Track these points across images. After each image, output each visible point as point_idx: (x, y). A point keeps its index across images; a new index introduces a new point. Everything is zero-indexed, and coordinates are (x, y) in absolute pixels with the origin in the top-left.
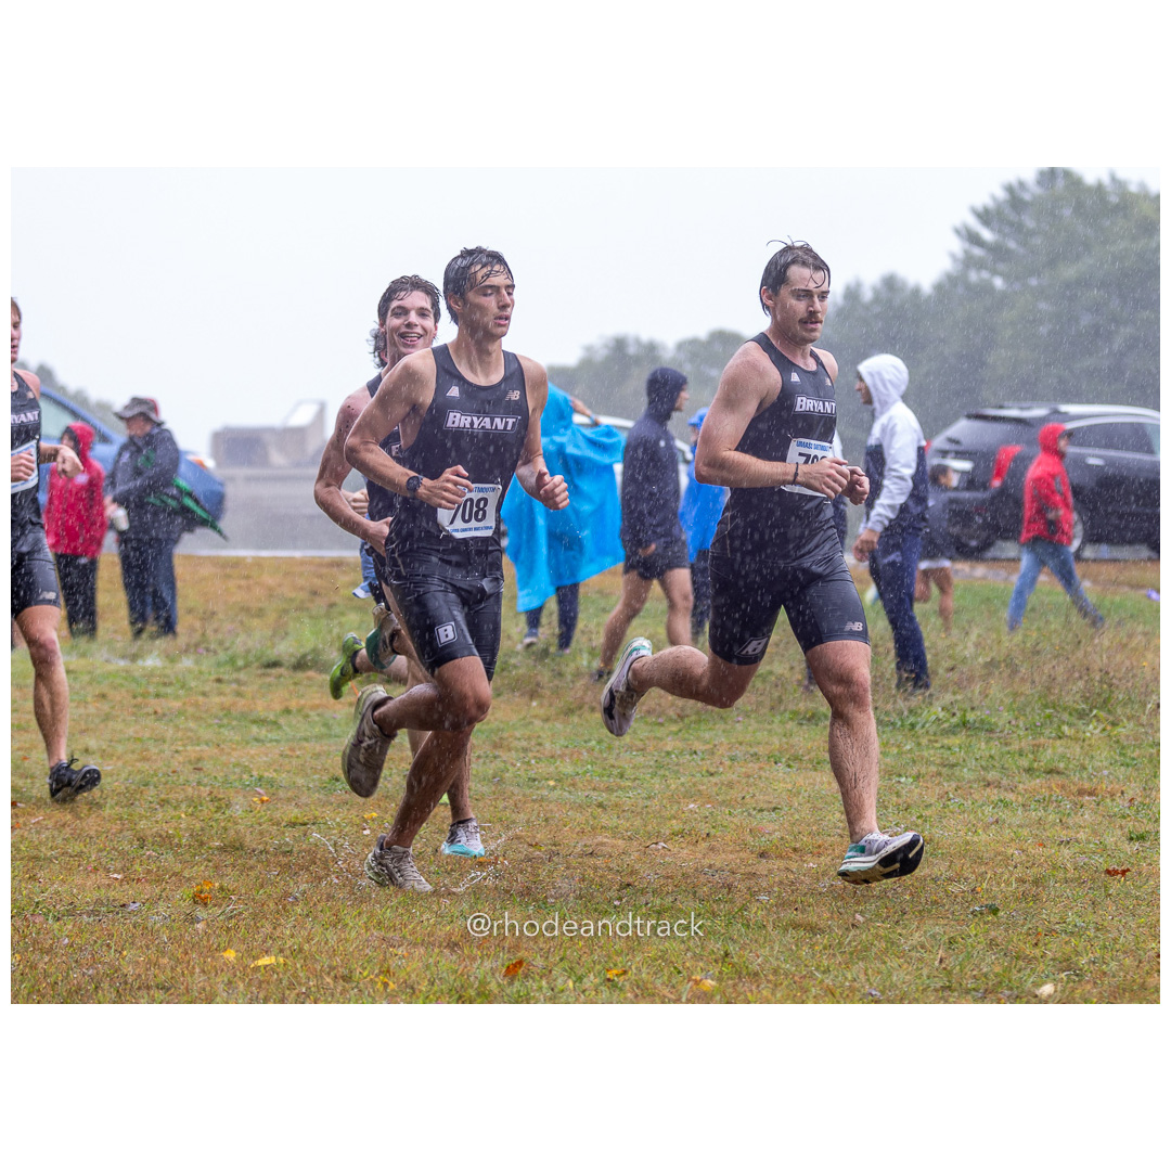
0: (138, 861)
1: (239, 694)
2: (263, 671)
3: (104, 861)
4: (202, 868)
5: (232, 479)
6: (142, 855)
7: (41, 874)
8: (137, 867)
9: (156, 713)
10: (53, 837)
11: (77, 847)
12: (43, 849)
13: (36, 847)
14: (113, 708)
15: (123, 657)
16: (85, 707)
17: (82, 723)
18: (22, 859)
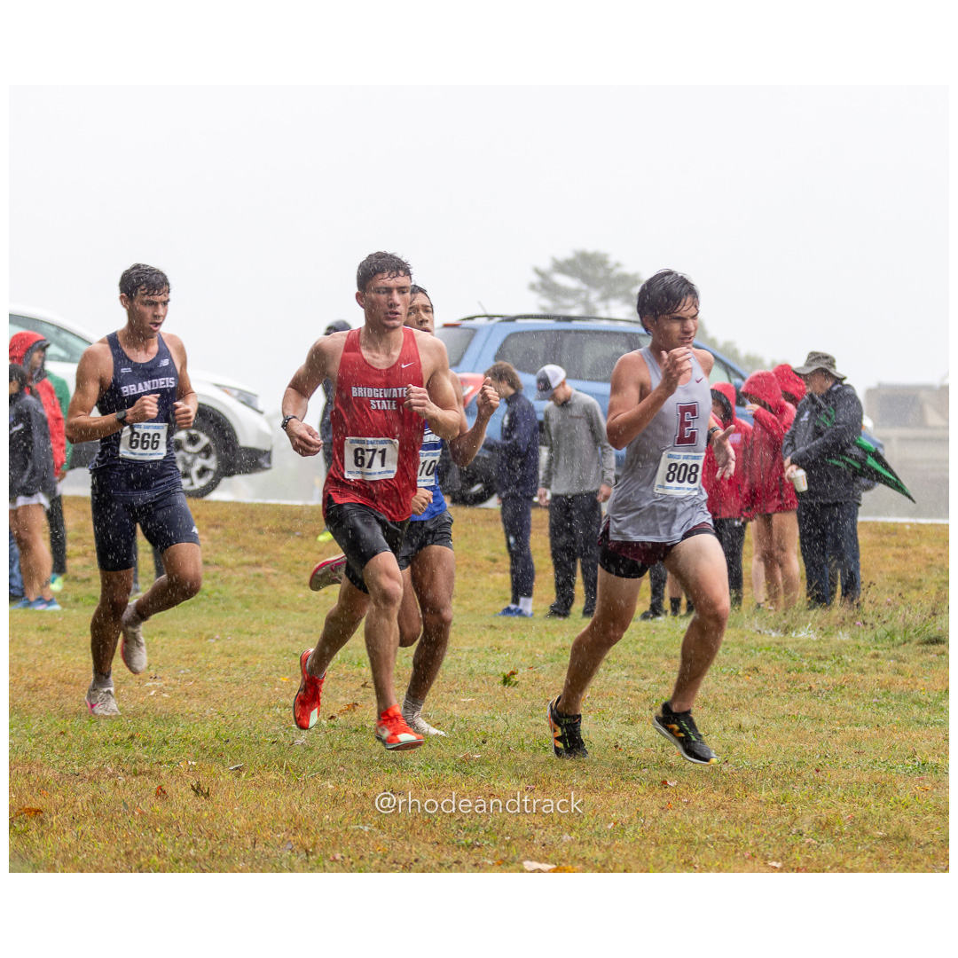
0: (798, 850)
1: (899, 673)
2: (924, 648)
3: (762, 847)
4: (866, 859)
5: (888, 439)
6: (800, 842)
7: (696, 859)
8: (796, 855)
9: (810, 688)
10: (707, 819)
11: (731, 831)
12: (698, 833)
13: (690, 831)
14: (765, 682)
15: (776, 628)
16: (737, 681)
17: (735, 697)
18: (675, 842)
